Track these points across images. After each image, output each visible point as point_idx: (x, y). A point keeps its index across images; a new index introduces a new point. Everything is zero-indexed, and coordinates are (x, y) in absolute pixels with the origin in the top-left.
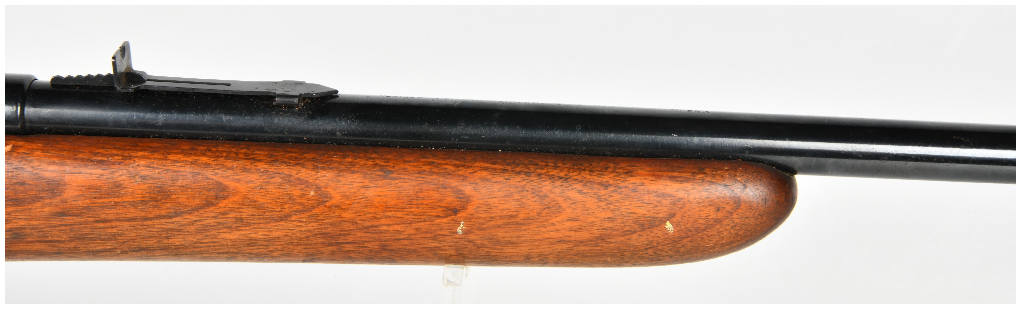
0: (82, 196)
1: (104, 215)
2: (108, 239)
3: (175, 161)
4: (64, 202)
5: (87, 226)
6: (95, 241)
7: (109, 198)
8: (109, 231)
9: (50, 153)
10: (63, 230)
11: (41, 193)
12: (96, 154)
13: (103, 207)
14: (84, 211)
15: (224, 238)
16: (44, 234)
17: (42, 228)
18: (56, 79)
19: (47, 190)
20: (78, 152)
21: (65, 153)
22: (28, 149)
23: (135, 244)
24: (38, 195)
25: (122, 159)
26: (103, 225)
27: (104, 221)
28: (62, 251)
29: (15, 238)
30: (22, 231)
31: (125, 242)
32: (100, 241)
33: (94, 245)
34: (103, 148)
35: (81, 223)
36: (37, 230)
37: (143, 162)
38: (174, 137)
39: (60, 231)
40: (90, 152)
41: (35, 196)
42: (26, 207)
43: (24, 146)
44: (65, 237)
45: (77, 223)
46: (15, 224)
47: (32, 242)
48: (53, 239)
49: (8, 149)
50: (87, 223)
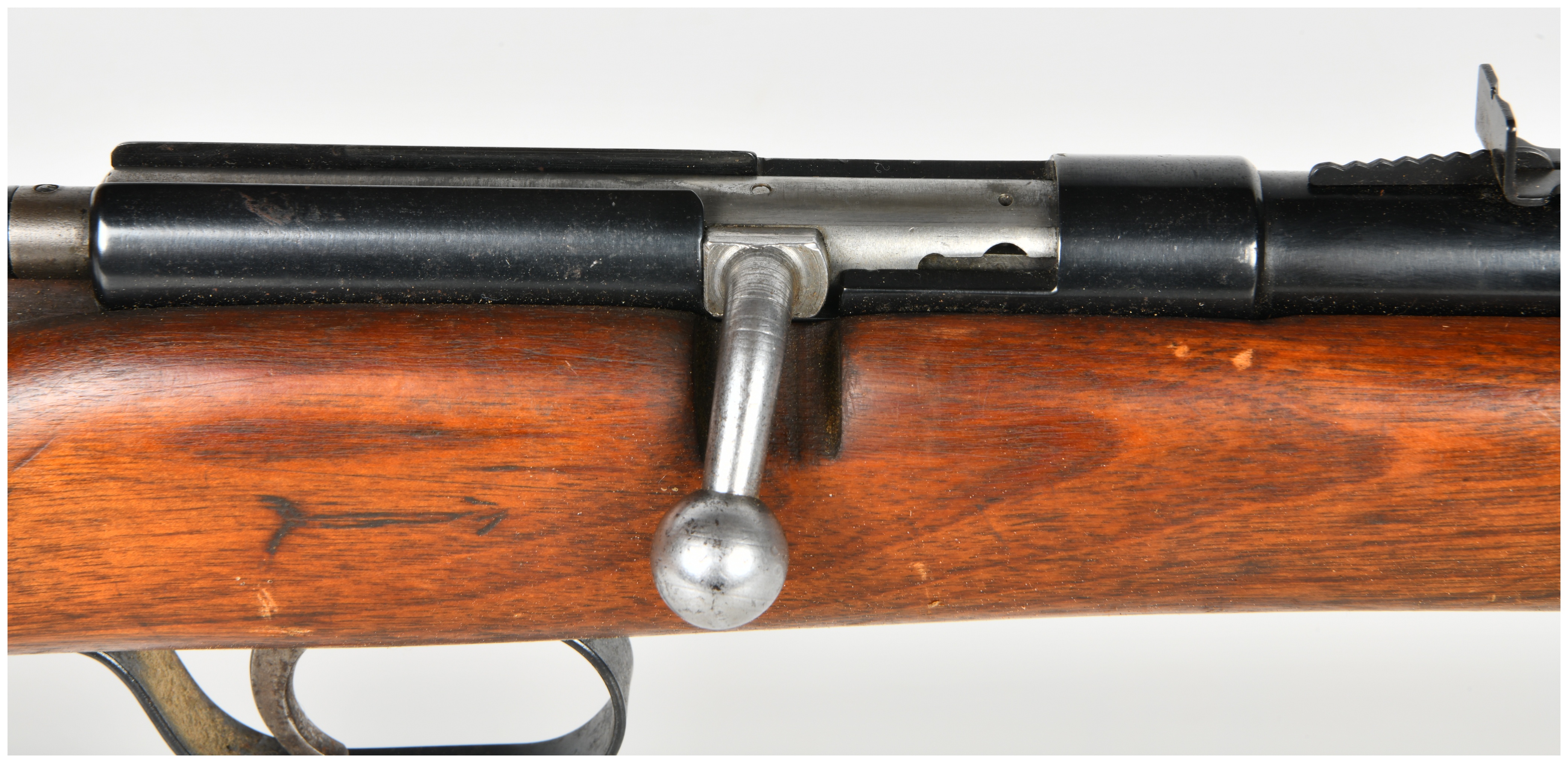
0: (1435, 475)
1: (1484, 519)
2: (1482, 573)
4: (1386, 489)
5: (1435, 544)
6: (1446, 577)
7: (1503, 478)
8: (1487, 556)
9: (1351, 369)
10: (1373, 554)
11: (1333, 468)
12: (1466, 370)
13: (1484, 502)
14: (1433, 510)
16: (1321, 564)
17: (1319, 551)
18: (1324, 170)
19: (1347, 463)
20: (1421, 364)
21: (1388, 370)
22: (1294, 360)
23: (1545, 583)
24: (1324, 475)
25: (1537, 381)
26: (1477, 542)
27: (1481, 533)
28: (1351, 598)
29: (1247, 572)
30: (1270, 557)
31: (1521, 580)
32: (1457, 576)
33: (1439, 585)
34: (1478, 352)
35: (1422, 538)
36: (1309, 555)
39: (1363, 556)
40: (1449, 365)
41: (1314, 477)
42: (1289, 504)
43: (1282, 353)
44: (1372, 569)
45: (1412, 539)
46: (1256, 543)
47: (1286, 581)
48: (1340, 573)
49: (1242, 359)
50: (1436, 537)
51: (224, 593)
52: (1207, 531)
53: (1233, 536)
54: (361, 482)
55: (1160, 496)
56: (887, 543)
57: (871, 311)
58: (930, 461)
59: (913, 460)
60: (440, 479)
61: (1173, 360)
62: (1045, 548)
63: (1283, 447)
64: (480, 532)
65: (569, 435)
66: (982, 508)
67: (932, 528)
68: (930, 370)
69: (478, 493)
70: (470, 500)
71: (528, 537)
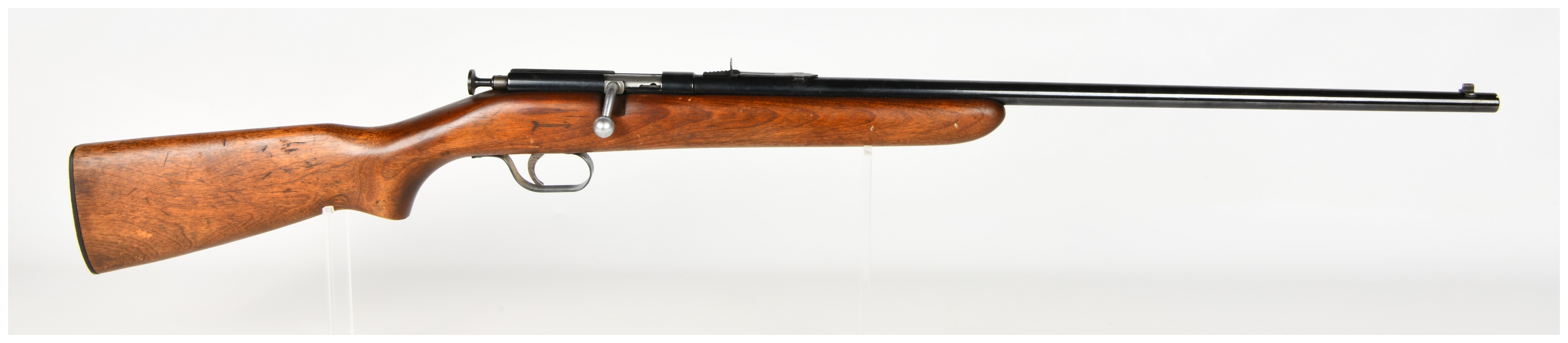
0: (719, 118)
1: (728, 126)
2: (728, 137)
3: (756, 104)
4: (712, 121)
5: (721, 131)
6: (723, 137)
7: (730, 119)
8: (729, 133)
12: (723, 102)
13: (727, 123)
14: (720, 125)
15: (775, 135)
16: (703, 135)
17: (703, 132)
18: (705, 73)
19: (706, 116)
20: (717, 101)
22: (698, 100)
23: (739, 138)
24: (702, 118)
25: (734, 103)
26: (727, 130)
30: (695, 134)
31: (734, 138)
32: (725, 137)
33: (722, 139)
34: (726, 99)
35: (719, 129)
36: (701, 133)
37: (743, 104)
38: (753, 95)
39: (710, 133)
40: (721, 101)
42: (697, 123)
43: (696, 99)
44: (711, 136)
47: (698, 138)
48: (705, 138)
49: (690, 100)
50: (721, 129)
51: (525, 139)
52: (684, 128)
53: (689, 129)
54: (548, 119)
55: (676, 122)
56: (633, 131)
57: (631, 93)
58: (639, 116)
59: (636, 116)
60: (560, 118)
61: (679, 100)
62: (659, 132)
63: (696, 114)
64: (567, 128)
65: (582, 111)
66: (648, 124)
67: (640, 128)
68: (640, 101)
69: (567, 121)
70: (565, 122)
71: (574, 129)
